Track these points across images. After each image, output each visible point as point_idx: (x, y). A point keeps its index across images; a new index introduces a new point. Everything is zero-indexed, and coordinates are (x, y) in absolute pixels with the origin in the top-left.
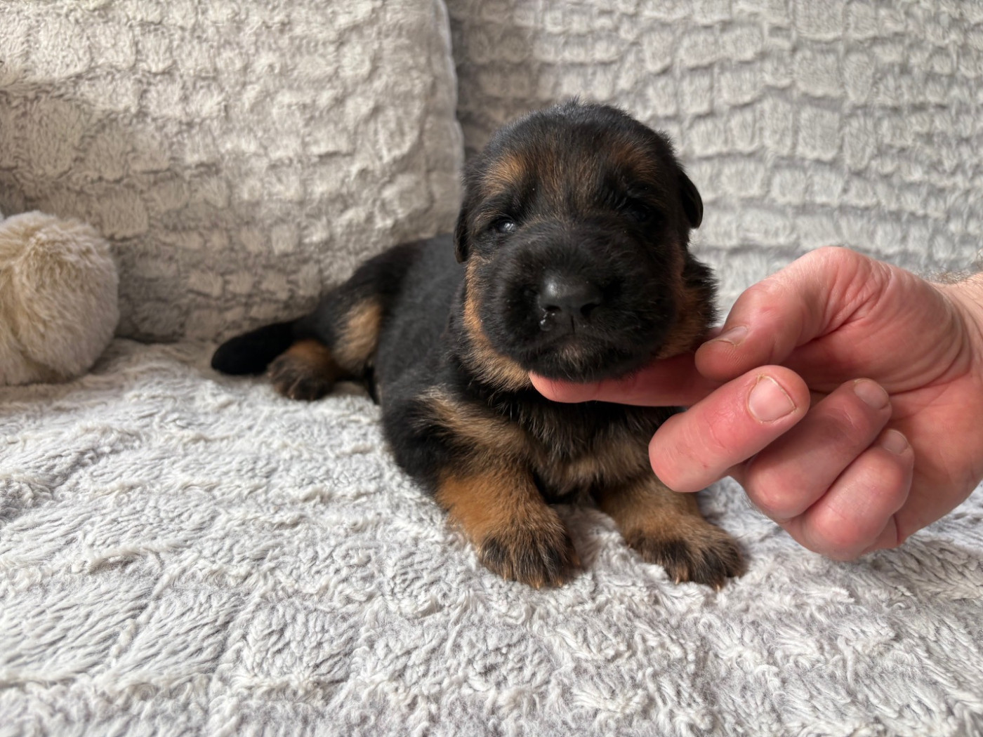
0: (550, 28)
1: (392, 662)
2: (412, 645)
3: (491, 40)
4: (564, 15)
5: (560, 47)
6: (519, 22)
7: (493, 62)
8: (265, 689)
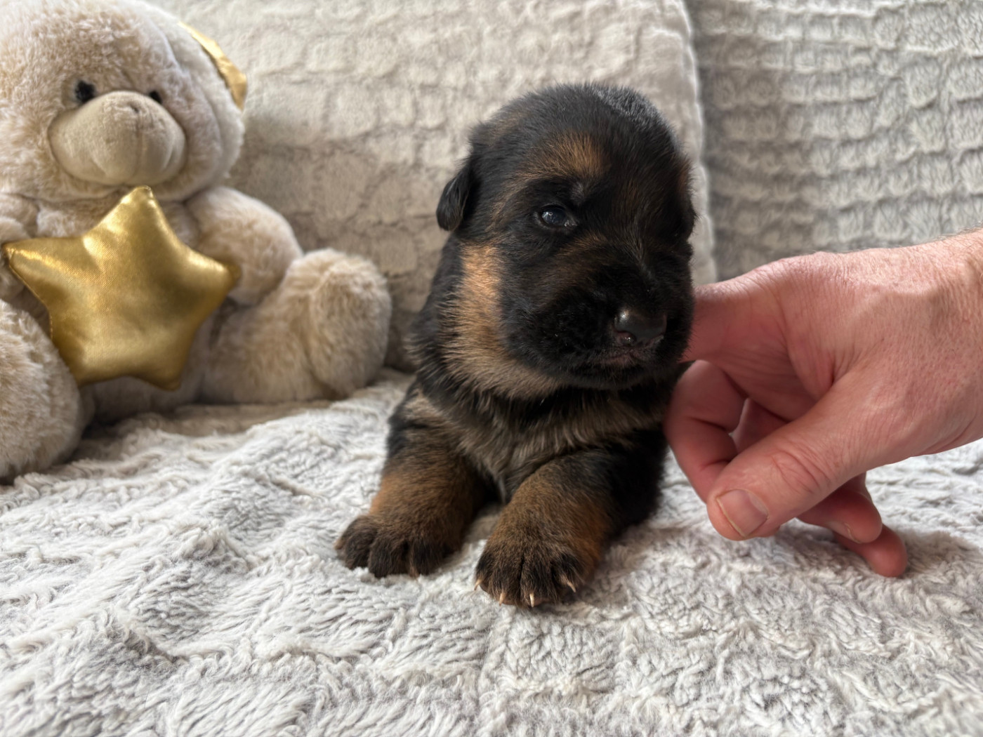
0: (801, 69)
1: (657, 680)
2: (676, 665)
3: (736, 85)
4: (816, 55)
5: (811, 87)
6: (767, 65)
7: (738, 107)
8: (530, 693)
